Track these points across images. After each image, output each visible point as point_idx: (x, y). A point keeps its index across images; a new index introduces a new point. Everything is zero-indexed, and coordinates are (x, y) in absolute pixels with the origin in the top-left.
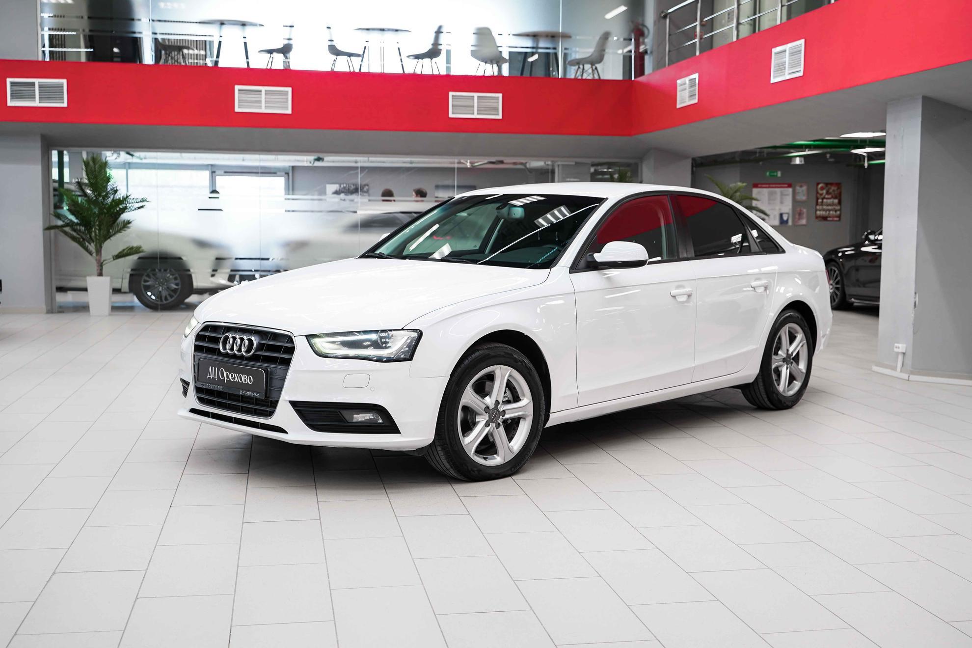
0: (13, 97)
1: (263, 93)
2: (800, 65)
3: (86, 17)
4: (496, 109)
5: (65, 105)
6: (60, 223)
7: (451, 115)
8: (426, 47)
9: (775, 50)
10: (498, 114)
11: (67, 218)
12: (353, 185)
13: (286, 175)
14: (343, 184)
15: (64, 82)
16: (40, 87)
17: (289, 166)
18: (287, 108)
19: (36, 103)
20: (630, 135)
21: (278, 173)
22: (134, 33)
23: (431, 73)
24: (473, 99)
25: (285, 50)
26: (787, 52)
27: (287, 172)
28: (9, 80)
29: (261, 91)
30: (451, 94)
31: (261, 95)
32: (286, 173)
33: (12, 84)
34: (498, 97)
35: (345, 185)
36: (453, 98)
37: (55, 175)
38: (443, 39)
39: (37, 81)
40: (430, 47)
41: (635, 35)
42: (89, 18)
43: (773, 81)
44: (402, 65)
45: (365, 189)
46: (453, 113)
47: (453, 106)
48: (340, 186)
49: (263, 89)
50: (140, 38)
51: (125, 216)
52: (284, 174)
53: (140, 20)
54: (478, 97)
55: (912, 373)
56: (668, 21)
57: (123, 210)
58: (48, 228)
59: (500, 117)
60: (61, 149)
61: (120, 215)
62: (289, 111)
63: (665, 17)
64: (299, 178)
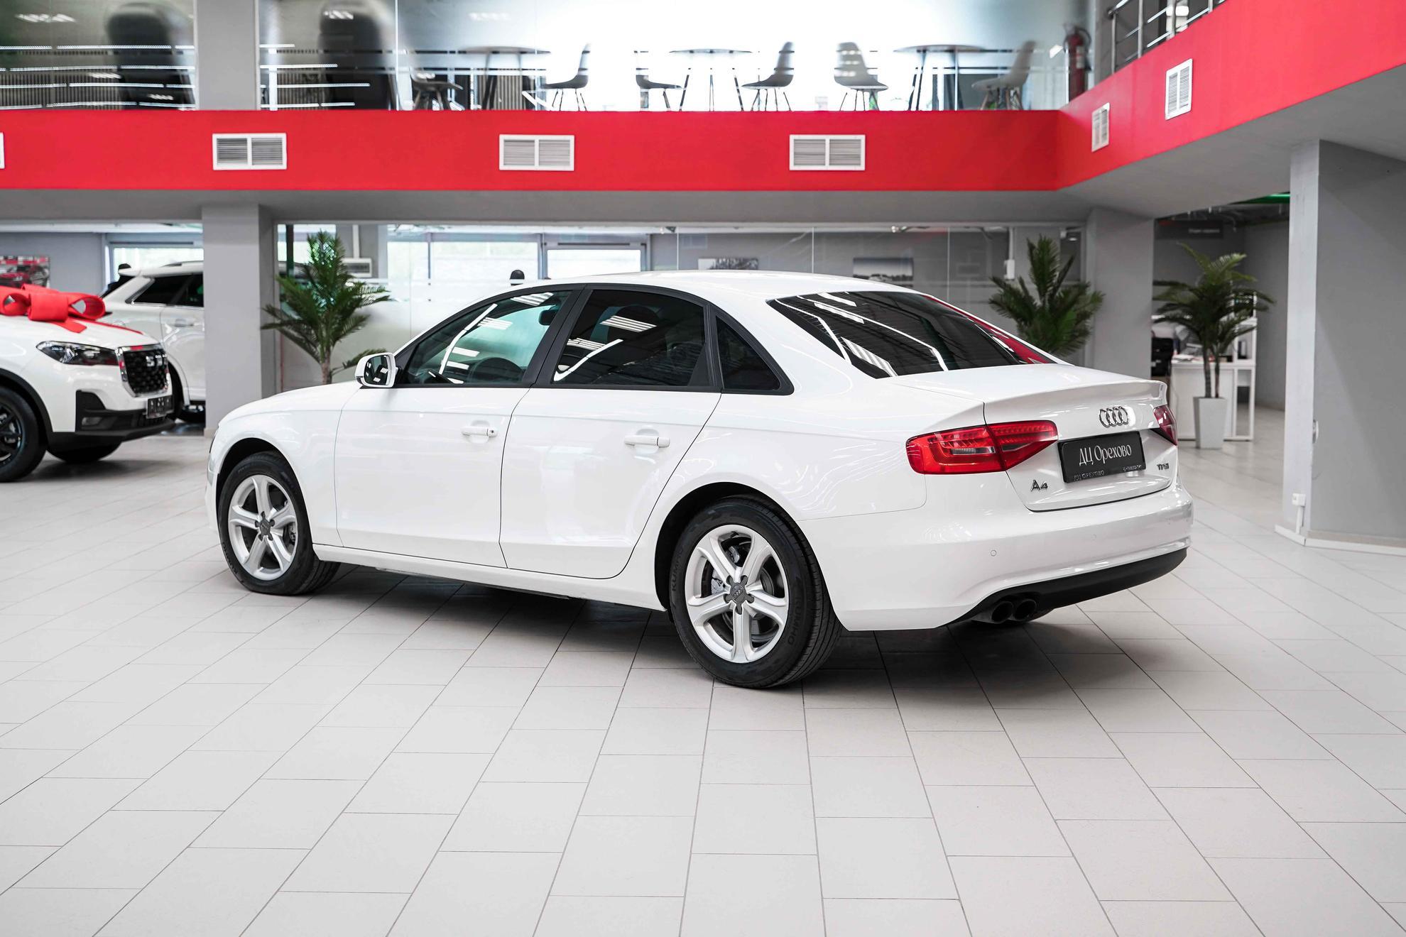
0: (221, 158)
1: (537, 144)
2: (1188, 96)
3: (321, 51)
4: (858, 157)
5: (284, 166)
6: (278, 321)
7: (792, 167)
8: (768, 72)
9: (1170, 73)
10: (859, 164)
11: (285, 314)
12: (736, 259)
13: (643, 247)
14: (722, 258)
15: (283, 137)
16: (254, 144)
17: (647, 234)
18: (568, 163)
19: (248, 165)
20: (1054, 188)
21: (632, 244)
22: (383, 69)
23: (775, 110)
24: (825, 144)
25: (578, 82)
26: (1179, 77)
27: (644, 242)
28: (215, 137)
29: (533, 141)
30: (792, 138)
31: (534, 146)
32: (643, 244)
33: (220, 141)
34: (860, 140)
35: (724, 260)
36: (795, 143)
37: (282, 255)
38: (793, 61)
39: (250, 137)
40: (772, 72)
41: (1070, 44)
42: (326, 51)
43: (1168, 117)
44: (740, 98)
45: (753, 265)
46: (795, 164)
47: (795, 154)
48: (718, 261)
49: (537, 138)
50: (391, 75)
51: (359, 311)
52: (639, 245)
53: (391, 52)
54: (831, 140)
55: (1311, 535)
56: (1114, 22)
57: (359, 303)
58: (265, 327)
59: (862, 167)
60: (290, 223)
61: (354, 308)
62: (571, 168)
63: (1111, 17)
64: (660, 249)
